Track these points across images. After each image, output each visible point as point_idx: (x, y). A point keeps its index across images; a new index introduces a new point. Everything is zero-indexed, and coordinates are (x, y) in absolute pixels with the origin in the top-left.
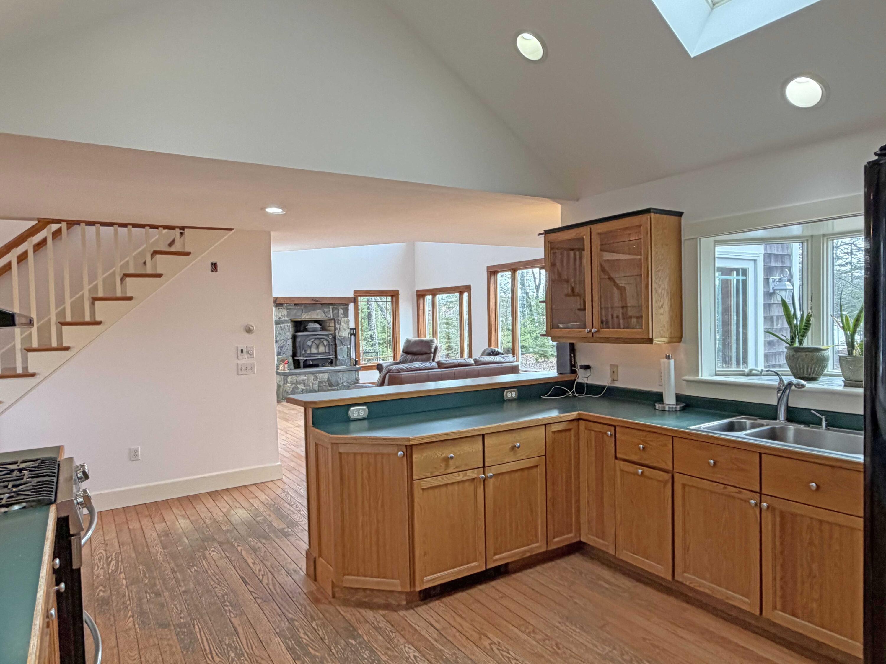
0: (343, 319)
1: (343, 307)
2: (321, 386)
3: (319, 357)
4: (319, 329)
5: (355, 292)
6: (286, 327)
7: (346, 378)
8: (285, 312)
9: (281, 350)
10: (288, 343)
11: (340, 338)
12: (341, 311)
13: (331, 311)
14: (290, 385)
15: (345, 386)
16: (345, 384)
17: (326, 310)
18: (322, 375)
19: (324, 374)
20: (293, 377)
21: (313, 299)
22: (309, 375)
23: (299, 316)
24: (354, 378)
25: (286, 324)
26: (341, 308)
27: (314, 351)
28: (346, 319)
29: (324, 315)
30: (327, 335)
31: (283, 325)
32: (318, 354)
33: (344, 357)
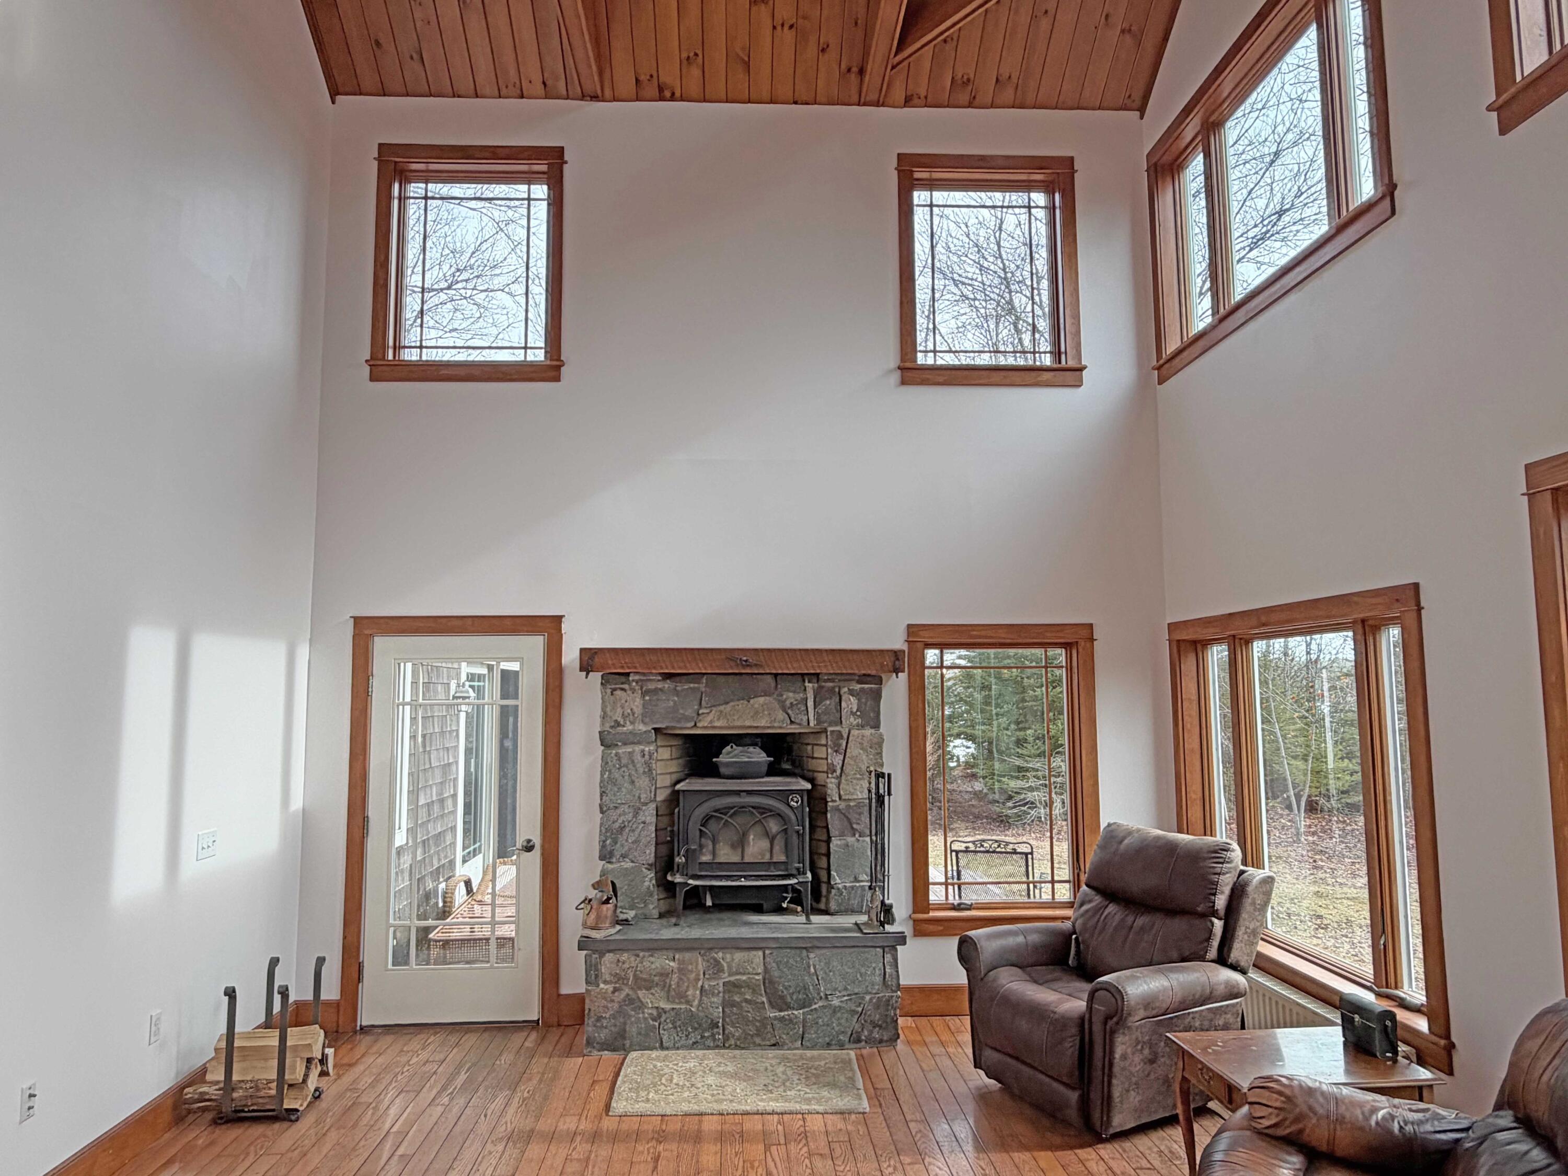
0: (855, 732)
1: (858, 687)
2: (733, 1004)
3: (743, 882)
4: (764, 769)
5: (912, 630)
6: (638, 758)
7: (844, 976)
8: (636, 703)
9: (615, 842)
10: (641, 818)
11: (842, 805)
12: (851, 703)
13: (810, 703)
14: (610, 988)
15: (835, 1010)
16: (836, 1002)
17: (790, 697)
18: (739, 956)
19: (754, 953)
20: (625, 956)
21: (730, 655)
22: (687, 955)
23: (688, 719)
24: (878, 979)
25: (638, 748)
26: (851, 692)
27: (726, 854)
28: (868, 732)
29: (781, 715)
30: (784, 796)
31: (629, 749)
32: (743, 865)
33: (856, 880)
